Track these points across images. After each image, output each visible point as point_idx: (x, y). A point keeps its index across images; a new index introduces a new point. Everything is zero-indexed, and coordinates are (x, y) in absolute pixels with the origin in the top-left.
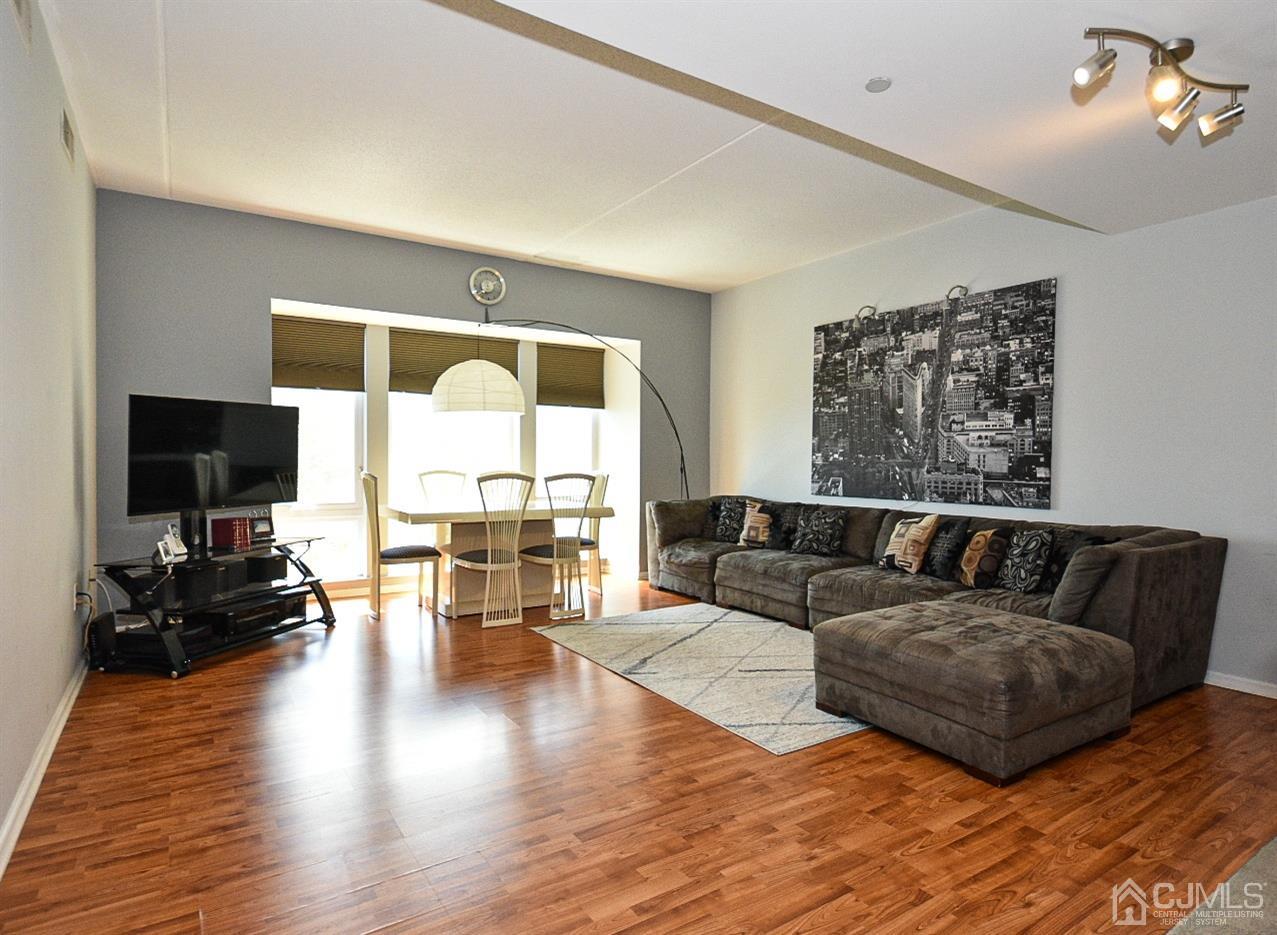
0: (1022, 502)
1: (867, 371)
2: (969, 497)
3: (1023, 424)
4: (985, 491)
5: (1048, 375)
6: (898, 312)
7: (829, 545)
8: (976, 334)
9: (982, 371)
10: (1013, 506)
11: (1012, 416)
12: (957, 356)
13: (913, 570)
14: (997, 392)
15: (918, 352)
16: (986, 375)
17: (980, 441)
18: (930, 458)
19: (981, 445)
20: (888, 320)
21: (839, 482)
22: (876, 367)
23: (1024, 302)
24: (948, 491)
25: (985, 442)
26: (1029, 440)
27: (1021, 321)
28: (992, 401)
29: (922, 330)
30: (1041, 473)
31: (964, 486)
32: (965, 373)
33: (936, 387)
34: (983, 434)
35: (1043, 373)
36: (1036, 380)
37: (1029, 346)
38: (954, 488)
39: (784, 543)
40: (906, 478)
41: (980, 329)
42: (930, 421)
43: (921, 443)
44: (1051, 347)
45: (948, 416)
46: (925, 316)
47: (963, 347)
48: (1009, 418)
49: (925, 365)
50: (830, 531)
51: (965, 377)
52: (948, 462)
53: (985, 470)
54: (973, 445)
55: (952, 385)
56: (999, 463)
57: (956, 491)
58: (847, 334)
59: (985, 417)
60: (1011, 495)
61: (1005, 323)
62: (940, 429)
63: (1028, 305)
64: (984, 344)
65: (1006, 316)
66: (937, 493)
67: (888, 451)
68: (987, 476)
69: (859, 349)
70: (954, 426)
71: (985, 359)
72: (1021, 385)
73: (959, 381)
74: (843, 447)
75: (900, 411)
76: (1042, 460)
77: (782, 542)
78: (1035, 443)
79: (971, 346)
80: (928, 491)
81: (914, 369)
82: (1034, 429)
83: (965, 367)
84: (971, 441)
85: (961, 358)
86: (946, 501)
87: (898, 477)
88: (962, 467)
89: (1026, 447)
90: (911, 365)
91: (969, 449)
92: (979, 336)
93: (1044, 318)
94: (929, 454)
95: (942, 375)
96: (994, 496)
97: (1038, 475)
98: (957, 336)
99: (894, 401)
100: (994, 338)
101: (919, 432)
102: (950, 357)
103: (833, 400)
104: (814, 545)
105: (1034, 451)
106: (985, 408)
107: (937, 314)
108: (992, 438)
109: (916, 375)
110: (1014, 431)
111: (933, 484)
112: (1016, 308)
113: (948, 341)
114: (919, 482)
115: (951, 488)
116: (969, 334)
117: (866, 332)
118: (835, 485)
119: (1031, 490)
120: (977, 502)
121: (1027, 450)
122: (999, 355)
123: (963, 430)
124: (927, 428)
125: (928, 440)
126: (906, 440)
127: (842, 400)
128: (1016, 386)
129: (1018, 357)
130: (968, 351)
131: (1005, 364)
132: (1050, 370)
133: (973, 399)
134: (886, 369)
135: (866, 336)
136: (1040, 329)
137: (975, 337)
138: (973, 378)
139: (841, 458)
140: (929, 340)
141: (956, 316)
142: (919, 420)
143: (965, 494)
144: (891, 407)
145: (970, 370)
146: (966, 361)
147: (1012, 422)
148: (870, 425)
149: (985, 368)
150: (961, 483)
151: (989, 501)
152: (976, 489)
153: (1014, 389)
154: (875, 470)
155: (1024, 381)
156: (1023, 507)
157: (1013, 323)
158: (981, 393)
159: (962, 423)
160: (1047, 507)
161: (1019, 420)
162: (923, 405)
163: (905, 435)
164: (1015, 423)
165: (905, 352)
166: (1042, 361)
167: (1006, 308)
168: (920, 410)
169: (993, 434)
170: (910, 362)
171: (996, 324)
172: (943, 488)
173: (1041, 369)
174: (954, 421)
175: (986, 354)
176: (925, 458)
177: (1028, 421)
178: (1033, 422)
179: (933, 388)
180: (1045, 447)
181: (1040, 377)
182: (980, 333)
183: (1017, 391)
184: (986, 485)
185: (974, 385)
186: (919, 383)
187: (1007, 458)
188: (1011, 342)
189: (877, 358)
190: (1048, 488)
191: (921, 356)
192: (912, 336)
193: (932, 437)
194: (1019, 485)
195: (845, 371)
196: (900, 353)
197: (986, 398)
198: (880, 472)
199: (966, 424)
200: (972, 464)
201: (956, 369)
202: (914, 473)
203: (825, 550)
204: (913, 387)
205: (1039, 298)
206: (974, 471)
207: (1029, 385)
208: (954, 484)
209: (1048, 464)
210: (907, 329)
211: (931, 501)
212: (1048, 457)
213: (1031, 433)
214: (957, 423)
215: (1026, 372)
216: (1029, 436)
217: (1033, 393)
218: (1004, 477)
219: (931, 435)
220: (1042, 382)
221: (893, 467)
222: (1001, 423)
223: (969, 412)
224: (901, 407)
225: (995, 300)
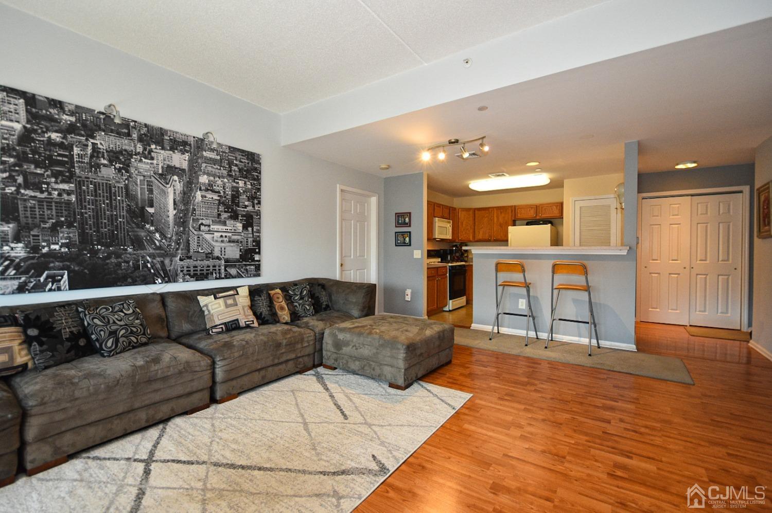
0: (248, 274)
1: (105, 165)
2: (214, 275)
3: (247, 229)
4: (226, 270)
5: (259, 206)
6: (146, 125)
7: (144, 334)
8: (217, 168)
9: (222, 194)
10: (243, 277)
11: (241, 225)
12: (204, 179)
13: (256, 324)
14: (232, 209)
15: (169, 166)
16: (225, 197)
17: (221, 239)
18: (182, 250)
19: (222, 241)
20: (134, 128)
21: (62, 277)
22: (118, 165)
23: (246, 161)
24: (199, 273)
25: (225, 239)
26: (250, 240)
27: (245, 171)
28: (229, 214)
29: (172, 149)
30: (257, 257)
31: (211, 268)
32: (210, 192)
33: (186, 198)
34: (224, 234)
35: (257, 204)
36: (254, 207)
37: (250, 187)
38: (203, 270)
39: (73, 353)
40: (158, 266)
41: (221, 166)
42: (181, 221)
43: (174, 238)
44: (259, 190)
45: (198, 219)
46: (175, 141)
47: (209, 174)
48: (239, 226)
49: (176, 178)
50: (137, 321)
51: (210, 195)
52: (198, 252)
53: (226, 257)
54: (217, 241)
55: (200, 199)
56: (233, 252)
57: (205, 272)
58: (73, 119)
59: (224, 224)
60: (241, 271)
61: (236, 168)
62: (191, 228)
63: (248, 163)
64: (223, 177)
65: (236, 165)
66: (189, 275)
67: (138, 243)
68: (227, 261)
69: (92, 141)
70: (202, 228)
71: (224, 187)
72: (246, 208)
73: (206, 197)
74: (69, 238)
75: (151, 210)
76: (257, 250)
77: (68, 351)
78: (254, 241)
79: (214, 176)
80: (181, 275)
81: (165, 179)
82: (253, 234)
83: (210, 188)
84: (215, 238)
85: (207, 182)
86: (197, 280)
87: (149, 265)
88: (209, 256)
89: (249, 243)
90: (161, 175)
91: (214, 244)
92: (219, 171)
93: (257, 174)
94: (181, 246)
95: (191, 190)
96: (231, 273)
97: (256, 259)
98: (204, 165)
99: (143, 200)
100: (230, 176)
101: (171, 230)
102: (198, 179)
103: (48, 184)
104: (132, 338)
105: (253, 246)
106: (225, 218)
107: (185, 143)
108: (230, 237)
109: (167, 184)
110: (243, 234)
111: (185, 269)
112: (242, 162)
113: (196, 166)
114: (172, 267)
115: (201, 270)
116: (212, 167)
117: (103, 127)
118: (54, 279)
119: (252, 267)
120: (220, 278)
121: (249, 245)
122: (232, 187)
123: (209, 231)
124: (179, 226)
125: (180, 236)
126: (157, 235)
127: (65, 186)
128: (243, 208)
129: (244, 192)
130: (212, 178)
131: (236, 195)
132: (259, 203)
133: (216, 211)
134: (132, 170)
135: (104, 131)
136: (254, 179)
137: (217, 171)
138: (216, 197)
139: (64, 250)
140: (180, 160)
141: (202, 151)
142: (171, 219)
143: (212, 273)
144: (140, 205)
145: (213, 191)
146: (210, 185)
147: (241, 228)
148: (112, 219)
149: (224, 192)
150: (209, 267)
151: (228, 276)
152: (219, 270)
153: (242, 209)
154: (120, 260)
155: (248, 206)
156: (248, 277)
157: (240, 170)
158: (222, 208)
159: (209, 226)
160: (259, 275)
161: (245, 227)
162: (175, 209)
163: (157, 230)
164: (243, 229)
165: (155, 162)
166: (255, 198)
167: (236, 160)
168: (172, 212)
169: (230, 234)
170: (160, 172)
171: (230, 167)
172: (194, 271)
173: (256, 201)
174: (202, 224)
175: (224, 184)
176: (177, 249)
177: (250, 229)
178: (253, 230)
179: (183, 197)
180: (258, 243)
181: (256, 206)
182: (220, 169)
183: (244, 211)
184: (226, 267)
185: (217, 202)
186: (170, 191)
187: (239, 250)
188: (240, 182)
189: (120, 158)
190: (259, 265)
191: (171, 170)
192: (162, 152)
193: (185, 234)
194: (246, 265)
195: (71, 157)
196: (149, 161)
197: (225, 212)
198: (128, 262)
199: (212, 227)
200: (217, 253)
201: (203, 188)
202: (167, 261)
203: (144, 340)
204: (164, 193)
205: (254, 162)
206: (218, 258)
207: (250, 209)
208: (203, 267)
209: (259, 253)
210: (157, 143)
211: (184, 281)
212: (259, 249)
213: (251, 236)
214: (205, 225)
215: (248, 201)
216: (250, 237)
217: (252, 214)
218: (238, 261)
219: (184, 232)
220: (257, 208)
221: (143, 257)
222: (235, 228)
223: (213, 219)
224: (151, 206)
225: (229, 152)
